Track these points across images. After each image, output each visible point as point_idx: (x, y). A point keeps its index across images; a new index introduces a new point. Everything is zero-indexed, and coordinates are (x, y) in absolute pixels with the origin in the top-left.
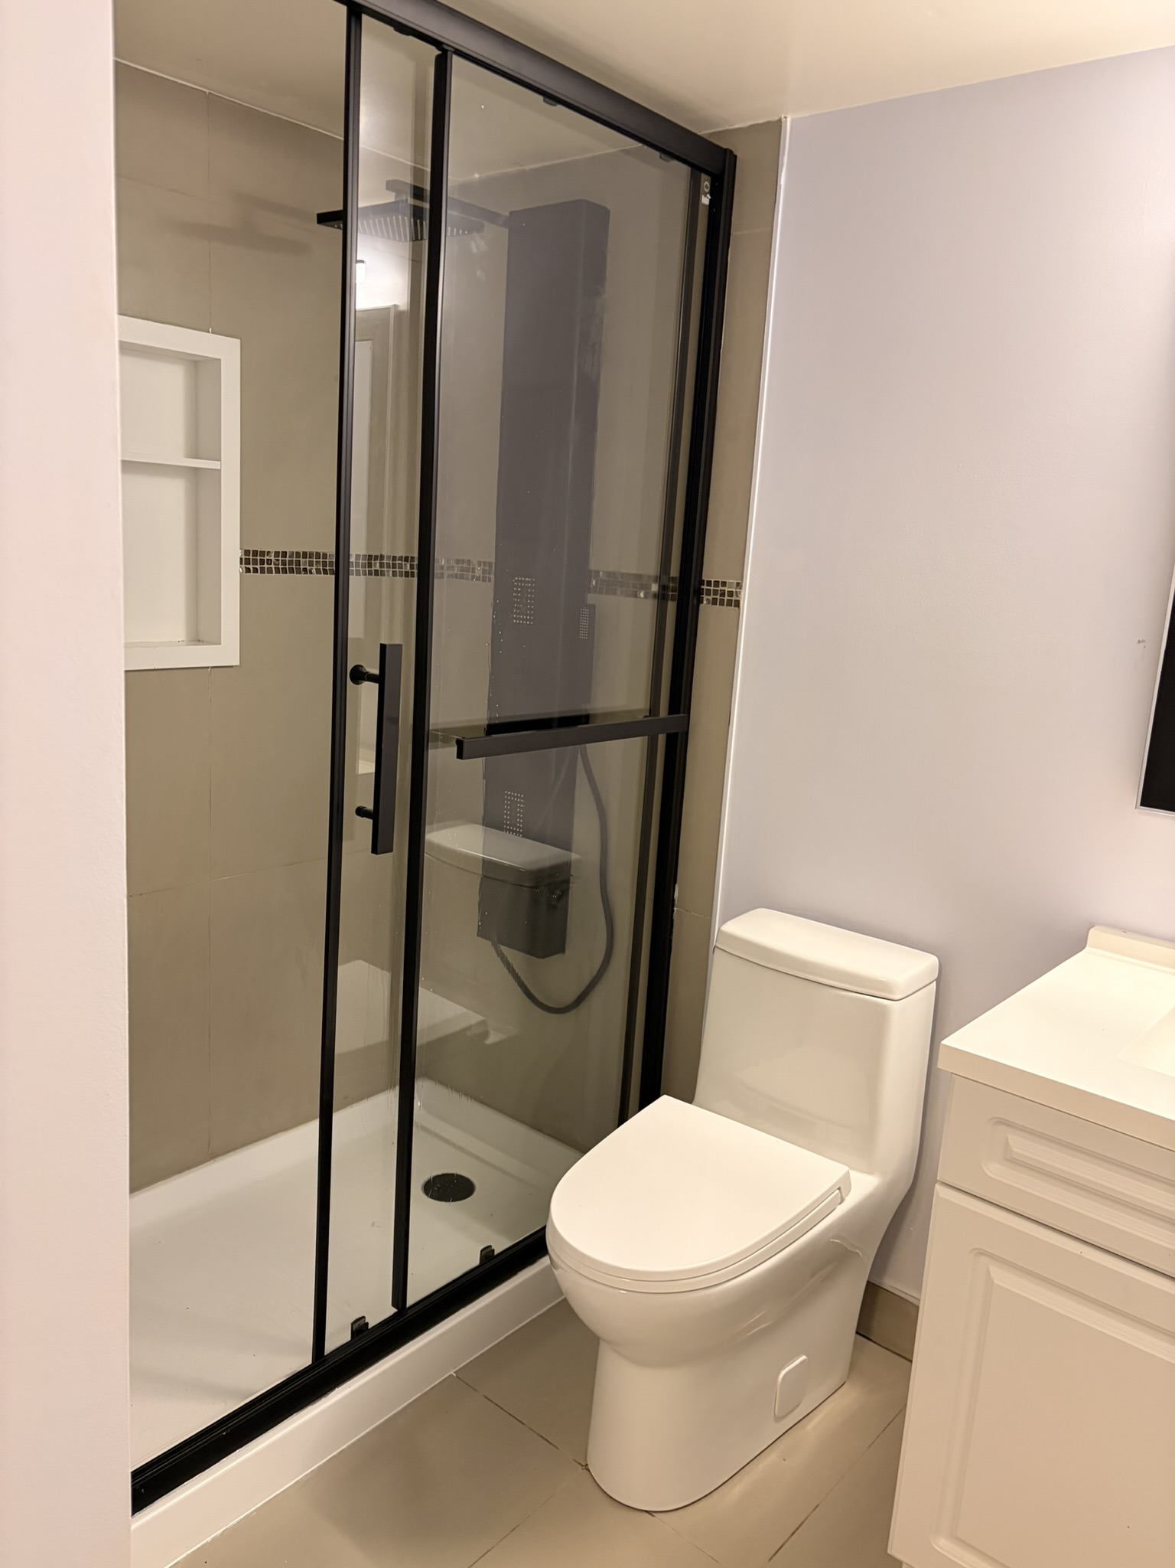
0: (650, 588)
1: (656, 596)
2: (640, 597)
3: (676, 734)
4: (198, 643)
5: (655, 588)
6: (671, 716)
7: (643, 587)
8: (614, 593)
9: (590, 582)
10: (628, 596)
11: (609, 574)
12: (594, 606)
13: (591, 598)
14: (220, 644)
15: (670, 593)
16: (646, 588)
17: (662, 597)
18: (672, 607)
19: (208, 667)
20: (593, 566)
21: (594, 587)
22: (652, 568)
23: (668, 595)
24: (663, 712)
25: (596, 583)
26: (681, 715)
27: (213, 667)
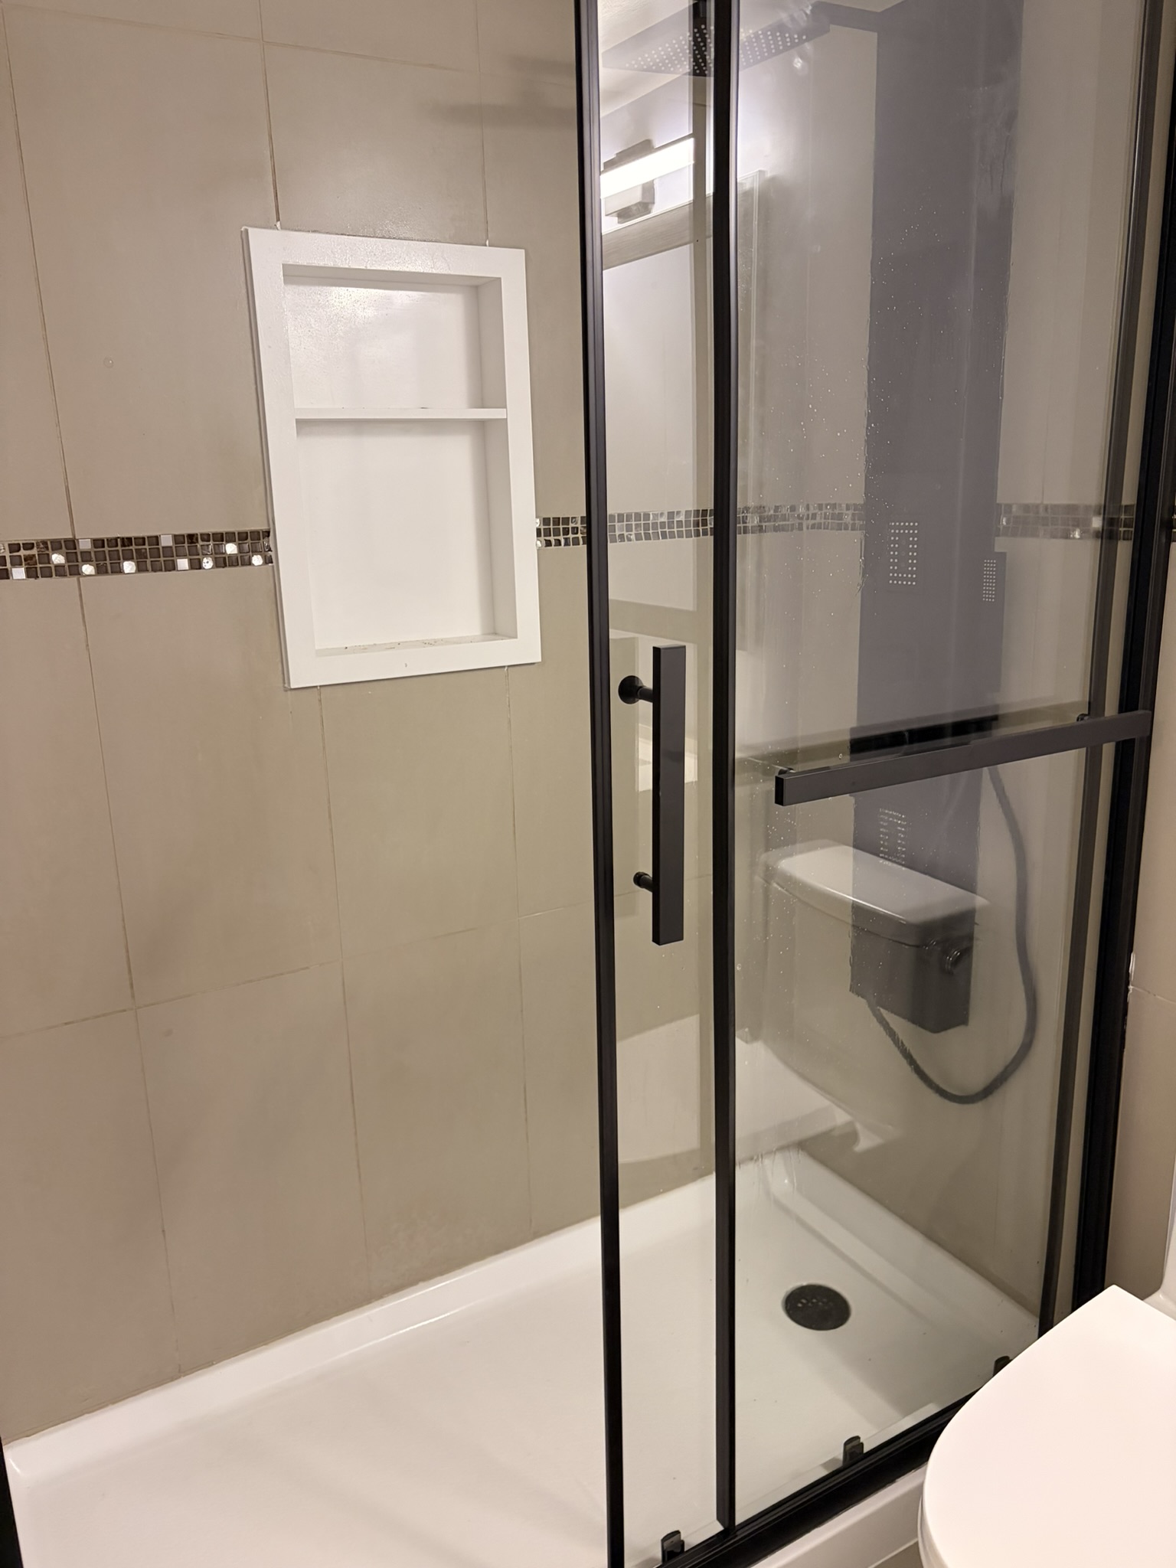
0: (1090, 522)
1: (1099, 535)
2: (1074, 538)
3: (1132, 741)
4: (493, 637)
5: (1097, 523)
6: (1124, 715)
7: (1077, 524)
8: (1034, 534)
9: (999, 521)
10: (1054, 537)
11: (1026, 508)
12: (1003, 555)
13: (1001, 544)
14: (516, 637)
15: (1122, 529)
16: (1082, 524)
17: (1108, 536)
18: (1124, 551)
19: (504, 667)
20: (1002, 498)
21: (1004, 527)
22: (1092, 493)
23: (1118, 532)
24: (1111, 707)
25: (1008, 522)
26: (1140, 712)
27: (509, 666)
